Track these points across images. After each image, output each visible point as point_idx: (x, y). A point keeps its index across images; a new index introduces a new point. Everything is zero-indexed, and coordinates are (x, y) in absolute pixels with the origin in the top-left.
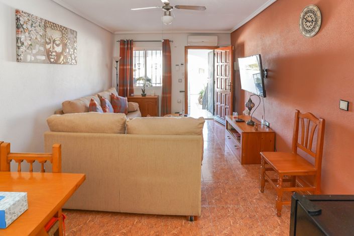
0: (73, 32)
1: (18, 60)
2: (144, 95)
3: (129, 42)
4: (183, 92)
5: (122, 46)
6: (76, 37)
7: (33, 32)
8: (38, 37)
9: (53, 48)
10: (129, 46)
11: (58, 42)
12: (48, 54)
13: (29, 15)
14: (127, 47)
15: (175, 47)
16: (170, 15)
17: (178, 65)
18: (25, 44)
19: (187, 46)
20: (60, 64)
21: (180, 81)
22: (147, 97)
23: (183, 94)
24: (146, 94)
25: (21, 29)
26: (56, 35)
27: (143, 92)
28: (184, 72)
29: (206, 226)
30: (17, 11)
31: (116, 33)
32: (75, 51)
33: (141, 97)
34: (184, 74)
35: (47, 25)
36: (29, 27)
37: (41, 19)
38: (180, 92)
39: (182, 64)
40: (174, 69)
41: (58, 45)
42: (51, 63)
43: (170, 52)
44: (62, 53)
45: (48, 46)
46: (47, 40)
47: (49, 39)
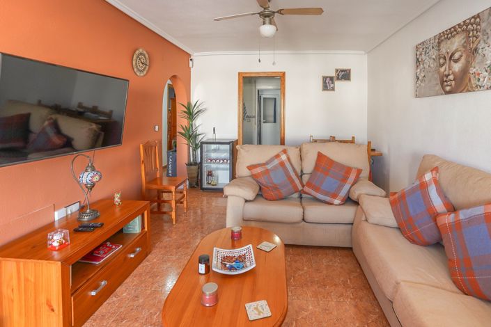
1: (416, 96)
7: (427, 60)
8: (431, 62)
9: (450, 69)
12: (443, 81)
18: (420, 78)
25: (418, 64)
30: (416, 47)
36: (423, 56)
37: (435, 36)
42: (447, 93)
44: (465, 71)
45: (442, 69)
46: (442, 61)
47: (445, 58)
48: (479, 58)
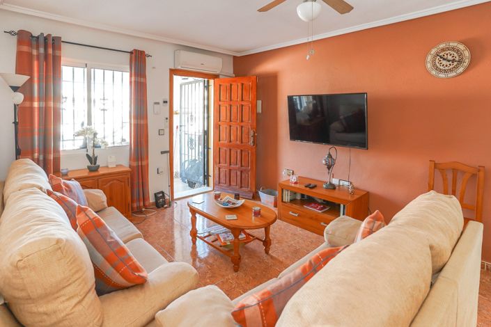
3: (50, 42)
4: (166, 152)
5: (25, 49)
10: (50, 50)
15: (154, 68)
17: (158, 103)
19: (173, 68)
21: (160, 132)
23: (166, 156)
28: (168, 116)
34: (168, 121)
38: (162, 153)
39: (165, 102)
40: (152, 110)
43: (145, 76)
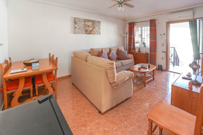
0: (98, 22)
1: (75, 33)
2: (139, 51)
4: (165, 52)
5: (129, 26)
6: (100, 24)
7: (80, 24)
8: (82, 25)
9: (88, 29)
10: (132, 25)
11: (90, 26)
12: (86, 31)
13: (79, 18)
14: (132, 26)
15: (159, 23)
16: (122, 7)
17: (161, 35)
18: (77, 28)
20: (91, 34)
21: (163, 45)
22: (141, 53)
23: (165, 54)
24: (140, 51)
25: (76, 23)
26: (90, 24)
27: (139, 50)
28: (165, 39)
29: (102, 120)
30: (75, 18)
31: (126, 19)
32: (100, 29)
33: (138, 52)
34: (166, 41)
35: (85, 20)
36: (78, 22)
37: (83, 19)
38: (163, 52)
39: (164, 34)
40: (158, 37)
41: (90, 27)
42: (87, 34)
43: (155, 26)
44: (92, 30)
45: (86, 28)
46: (86, 26)
47: (87, 26)
48: (95, 29)
